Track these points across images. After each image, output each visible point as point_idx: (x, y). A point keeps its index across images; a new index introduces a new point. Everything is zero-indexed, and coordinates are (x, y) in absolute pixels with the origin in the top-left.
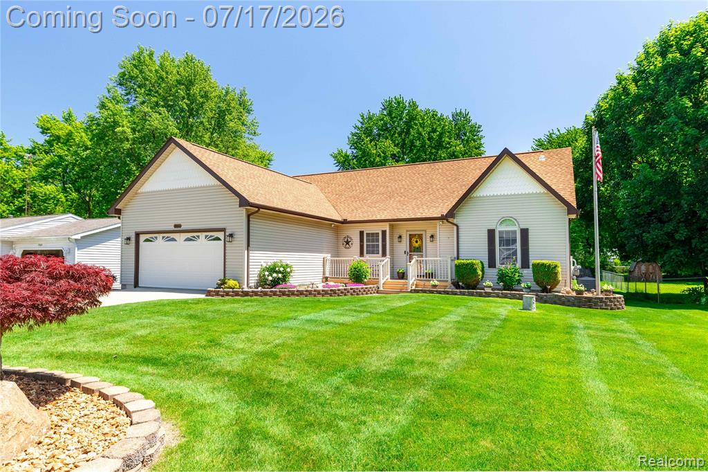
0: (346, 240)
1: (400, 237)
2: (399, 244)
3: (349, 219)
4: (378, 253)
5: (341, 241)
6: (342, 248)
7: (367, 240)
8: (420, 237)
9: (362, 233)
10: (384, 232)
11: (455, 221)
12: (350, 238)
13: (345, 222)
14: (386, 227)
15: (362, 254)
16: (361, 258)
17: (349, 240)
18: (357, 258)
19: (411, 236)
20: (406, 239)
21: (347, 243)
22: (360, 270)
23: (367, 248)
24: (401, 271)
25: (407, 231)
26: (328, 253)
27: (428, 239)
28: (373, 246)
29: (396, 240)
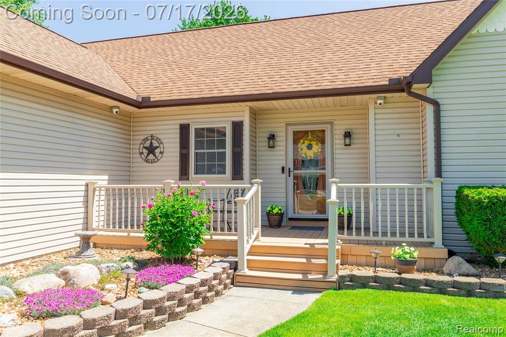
0: (148, 144)
1: (272, 137)
2: (270, 152)
3: (155, 98)
4: (224, 173)
5: (136, 147)
6: (138, 162)
7: (196, 142)
8: (320, 137)
9: (184, 129)
10: (237, 127)
11: (430, 93)
12: (158, 140)
13: (144, 104)
14: (242, 113)
15: (184, 174)
16: (184, 185)
17: (155, 144)
18: (173, 183)
19: (298, 137)
20: (284, 142)
21: (151, 150)
22: (181, 219)
23: (197, 160)
24: (275, 211)
25: (288, 125)
26: (99, 171)
27: (339, 140)
28: (211, 156)
29: (263, 142)
